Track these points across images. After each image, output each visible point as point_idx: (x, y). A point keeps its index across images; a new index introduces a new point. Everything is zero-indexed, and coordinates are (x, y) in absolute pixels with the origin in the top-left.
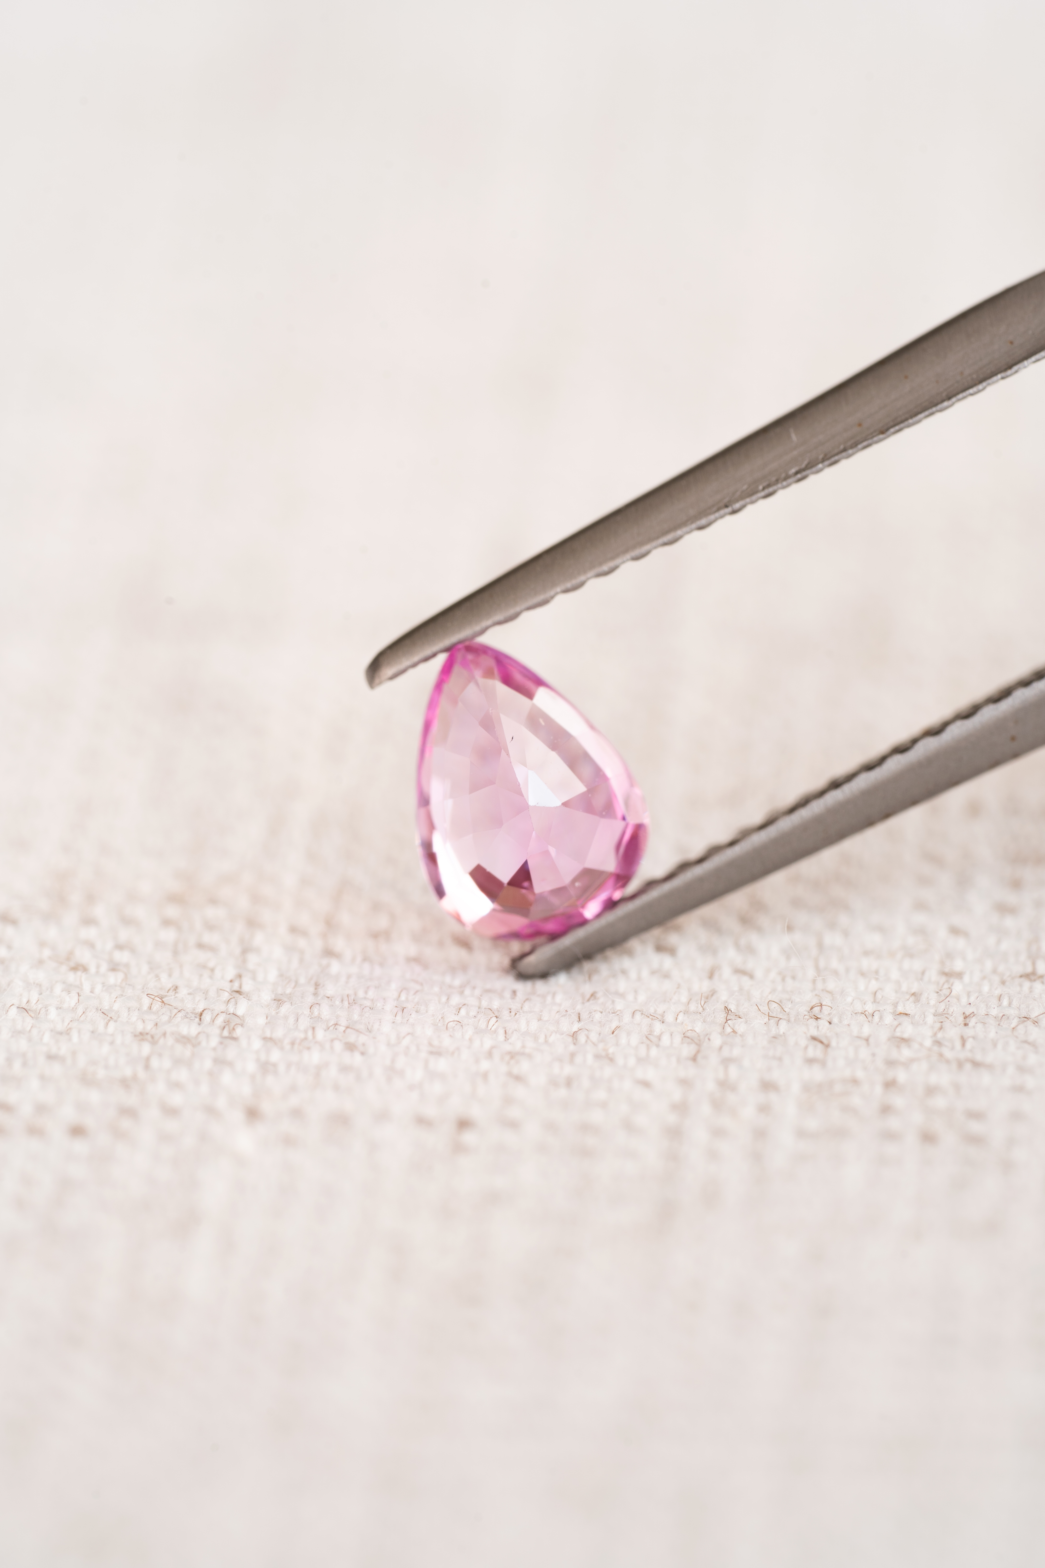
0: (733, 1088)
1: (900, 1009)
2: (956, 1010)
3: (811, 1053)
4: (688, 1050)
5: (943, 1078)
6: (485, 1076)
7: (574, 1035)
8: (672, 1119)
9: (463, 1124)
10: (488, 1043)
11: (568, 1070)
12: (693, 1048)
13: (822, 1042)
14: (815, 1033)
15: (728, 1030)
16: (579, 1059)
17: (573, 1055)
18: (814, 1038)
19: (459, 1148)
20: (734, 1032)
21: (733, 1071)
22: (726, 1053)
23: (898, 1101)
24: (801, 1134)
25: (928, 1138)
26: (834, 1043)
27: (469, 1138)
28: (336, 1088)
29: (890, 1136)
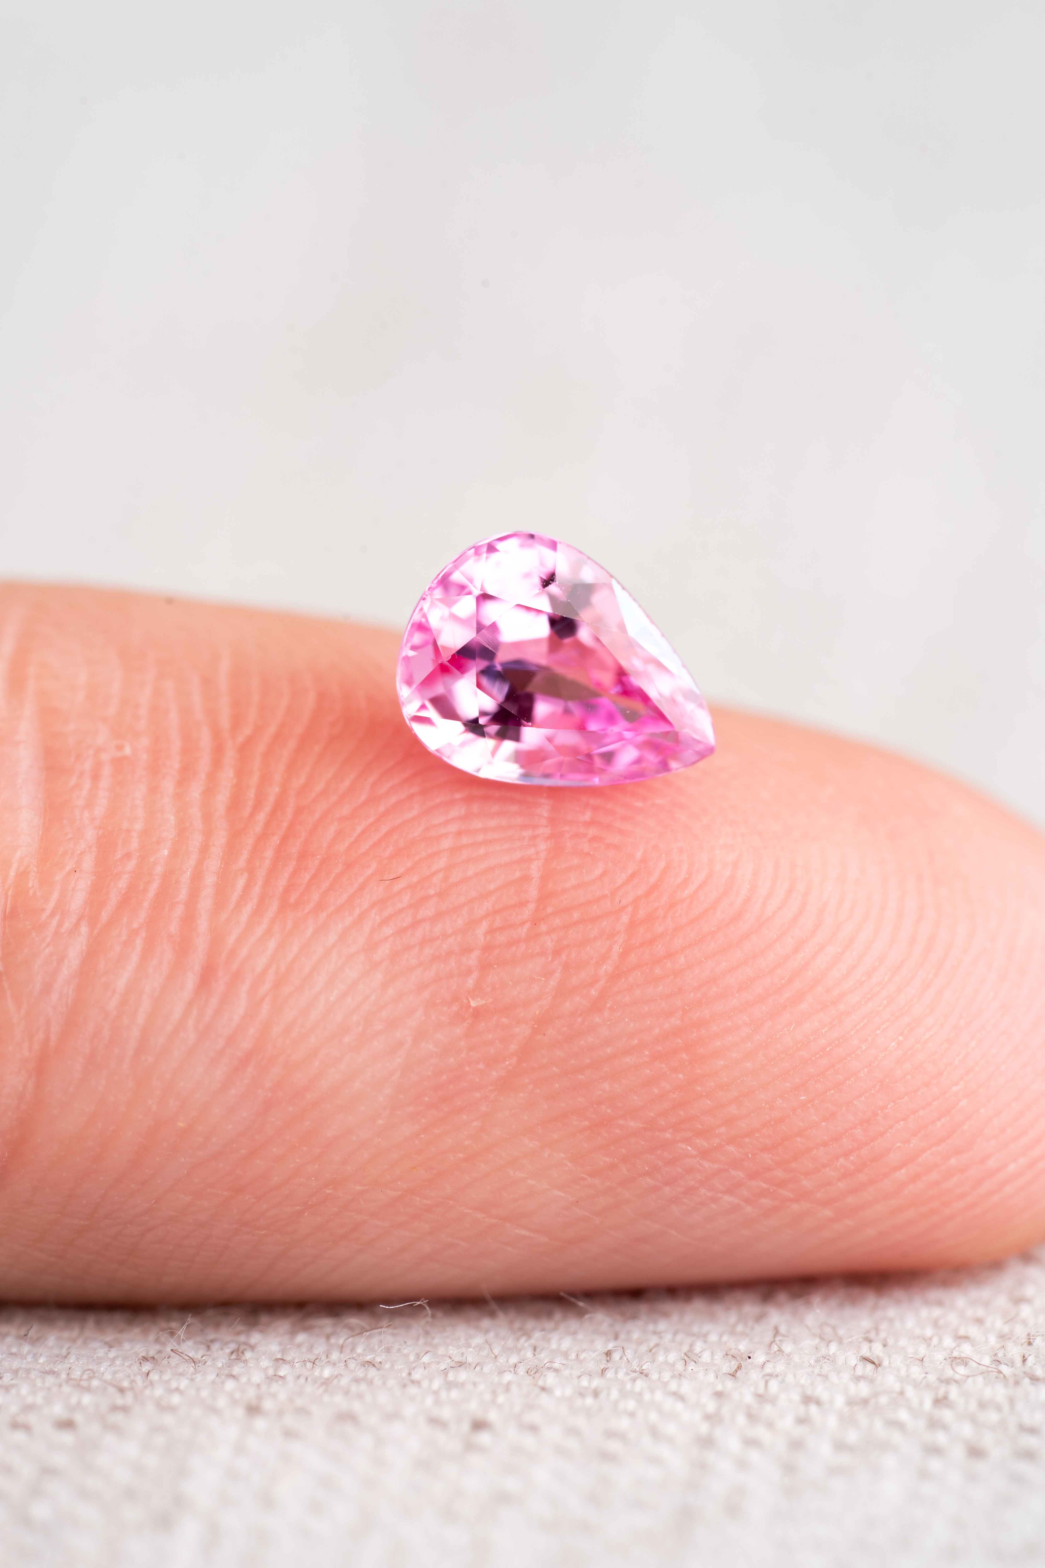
0: (773, 1401)
1: (962, 1332)
2: (1020, 1331)
3: (859, 1372)
4: (728, 1366)
5: (999, 1393)
6: (507, 1388)
7: (608, 1354)
8: (704, 1428)
9: (479, 1425)
10: (514, 1360)
11: (596, 1383)
12: (734, 1364)
13: (873, 1363)
14: (867, 1354)
15: (775, 1348)
16: (610, 1374)
17: (603, 1371)
18: (866, 1359)
19: (470, 1447)
20: (780, 1350)
21: (774, 1386)
22: (768, 1369)
23: (947, 1415)
24: (840, 1446)
25: (975, 1452)
26: (886, 1363)
27: (484, 1438)
28: (347, 1393)
29: (934, 1450)
